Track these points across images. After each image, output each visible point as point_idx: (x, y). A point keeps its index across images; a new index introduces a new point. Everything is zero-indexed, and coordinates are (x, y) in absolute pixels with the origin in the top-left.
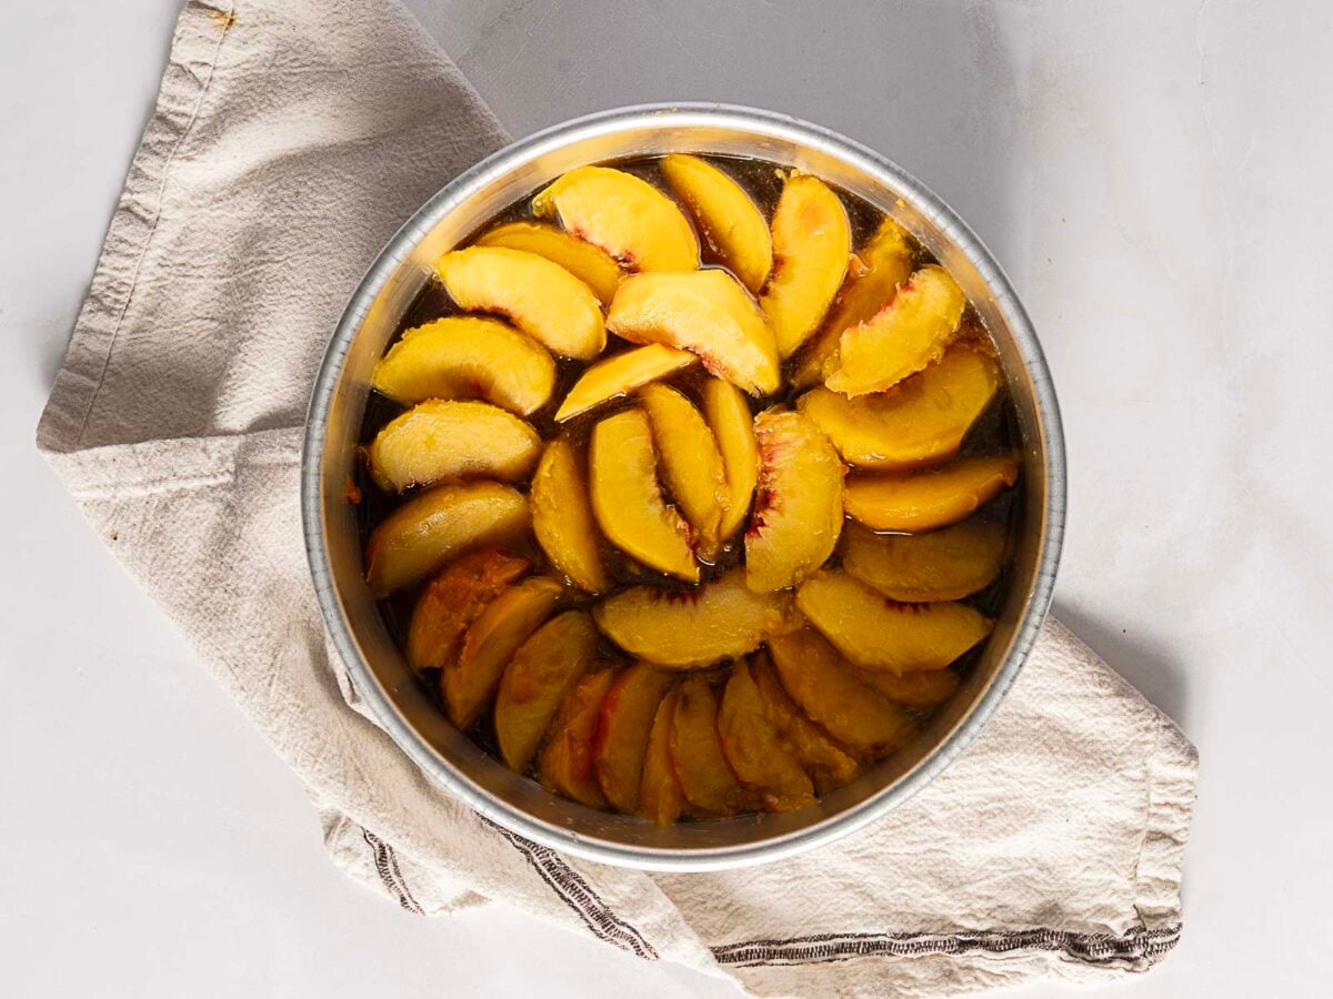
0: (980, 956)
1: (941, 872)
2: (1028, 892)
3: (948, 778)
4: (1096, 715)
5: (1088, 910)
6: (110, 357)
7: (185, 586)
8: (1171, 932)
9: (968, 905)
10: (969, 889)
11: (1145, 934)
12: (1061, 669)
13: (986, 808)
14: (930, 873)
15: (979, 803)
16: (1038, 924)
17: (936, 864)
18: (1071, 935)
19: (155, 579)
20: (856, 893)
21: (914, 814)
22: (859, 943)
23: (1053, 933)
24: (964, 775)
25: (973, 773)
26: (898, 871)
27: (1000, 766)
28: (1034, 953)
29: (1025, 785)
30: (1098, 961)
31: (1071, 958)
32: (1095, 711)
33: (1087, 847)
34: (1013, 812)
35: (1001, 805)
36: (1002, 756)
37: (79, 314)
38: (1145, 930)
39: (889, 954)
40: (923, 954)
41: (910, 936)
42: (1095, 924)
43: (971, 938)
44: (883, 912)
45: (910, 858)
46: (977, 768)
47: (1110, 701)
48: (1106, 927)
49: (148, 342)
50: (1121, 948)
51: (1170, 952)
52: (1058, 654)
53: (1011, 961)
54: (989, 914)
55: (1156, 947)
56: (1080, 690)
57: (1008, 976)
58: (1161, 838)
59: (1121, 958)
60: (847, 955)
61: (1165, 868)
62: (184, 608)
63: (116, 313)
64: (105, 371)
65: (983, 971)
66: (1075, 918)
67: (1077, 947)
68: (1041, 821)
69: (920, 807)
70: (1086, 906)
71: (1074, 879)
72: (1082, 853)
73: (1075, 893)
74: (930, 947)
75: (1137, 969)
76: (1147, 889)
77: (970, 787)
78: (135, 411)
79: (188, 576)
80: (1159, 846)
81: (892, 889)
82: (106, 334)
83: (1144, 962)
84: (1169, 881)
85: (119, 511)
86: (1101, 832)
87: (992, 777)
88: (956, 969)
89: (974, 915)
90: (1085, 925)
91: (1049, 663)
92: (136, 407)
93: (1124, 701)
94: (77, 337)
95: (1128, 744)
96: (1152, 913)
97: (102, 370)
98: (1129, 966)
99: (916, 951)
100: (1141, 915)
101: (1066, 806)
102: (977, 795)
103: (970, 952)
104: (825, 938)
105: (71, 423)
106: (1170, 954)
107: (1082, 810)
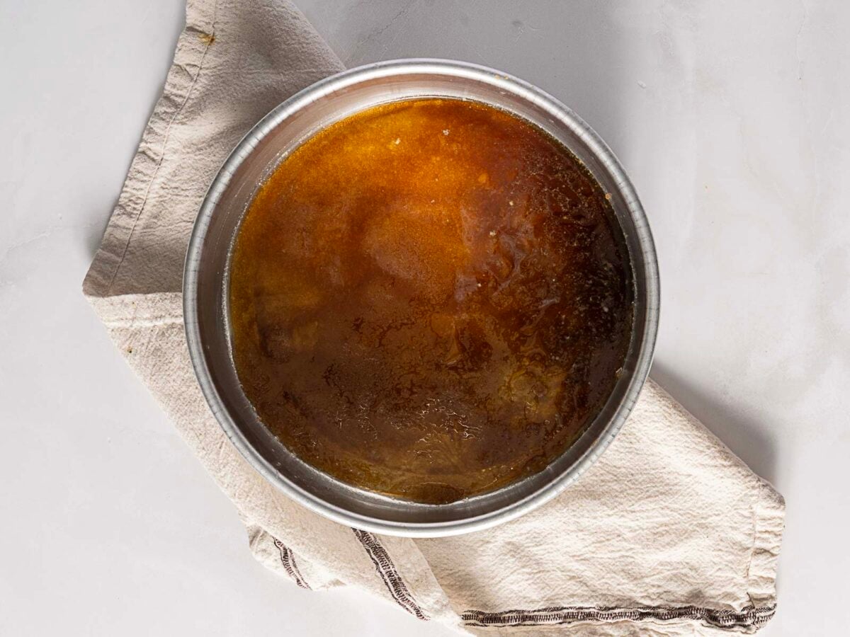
0: (653, 622)
1: (629, 570)
2: (683, 583)
3: (634, 512)
4: (722, 477)
5: (720, 595)
6: (129, 243)
7: (172, 383)
8: (770, 609)
9: (646, 590)
10: (647, 580)
11: (754, 610)
12: (701, 449)
13: (658, 530)
14: (623, 570)
15: (653, 528)
16: (689, 603)
17: (627, 565)
18: (709, 611)
19: (154, 378)
20: (577, 582)
21: (614, 534)
22: (578, 613)
23: (698, 609)
24: (644, 509)
25: (649, 508)
26: (604, 569)
27: (666, 504)
28: (686, 621)
29: (682, 515)
30: (725, 626)
31: (709, 625)
32: (721, 475)
33: (719, 556)
34: (674, 533)
35: (667, 528)
36: (668, 498)
37: (111, 216)
38: (754, 608)
39: (597, 620)
40: (617, 620)
41: (610, 609)
42: (723, 604)
43: (647, 611)
44: (593, 594)
45: (610, 561)
46: (653, 506)
47: (731, 469)
48: (730, 606)
49: (154, 235)
50: (739, 619)
51: (769, 621)
52: (700, 440)
53: (672, 626)
54: (658, 597)
55: (760, 619)
56: (713, 462)
57: (669, 634)
58: (763, 552)
59: (740, 625)
60: (571, 620)
61: (766, 571)
62: (171, 397)
63: (134, 216)
64: (126, 251)
65: (655, 632)
66: (711, 600)
67: (712, 618)
68: (691, 537)
69: (617, 529)
70: (720, 592)
71: (711, 575)
72: (717, 560)
73: (712, 584)
74: (622, 616)
75: (749, 632)
76: (755, 583)
77: (648, 518)
78: (143, 277)
79: (174, 377)
80: (762, 557)
81: (599, 580)
82: (127, 228)
83: (753, 628)
84: (769, 578)
85: (134, 335)
86: (727, 547)
87: (661, 511)
88: (638, 630)
89: (649, 597)
90: (717, 604)
91: (694, 445)
92: (144, 275)
93: (740, 470)
94: (109, 230)
95: (741, 495)
96: (759, 597)
97: (124, 250)
98: (744, 630)
99: (613, 618)
100: (751, 599)
101: (707, 527)
102: (652, 522)
103: (646, 620)
104: (558, 609)
105: (103, 282)
106: (769, 623)
107: (717, 531)
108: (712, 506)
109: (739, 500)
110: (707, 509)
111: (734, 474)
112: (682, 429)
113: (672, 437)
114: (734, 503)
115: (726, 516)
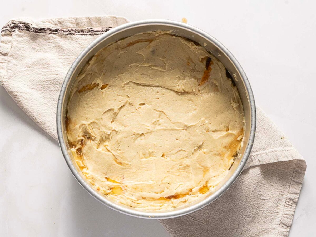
0: (52, 28)
1: (61, 50)
2: (39, 43)
3: (57, 74)
4: (18, 87)
5: (24, 37)
6: (289, 187)
7: (261, 126)
8: (3, 31)
9: (55, 41)
10: (54, 45)
11: (10, 30)
12: (26, 100)
13: (47, 66)
14: (63, 50)
15: (49, 67)
16: (37, 34)
17: (62, 52)
18: (28, 30)
19: (270, 127)
20: (84, 46)
21: (66, 66)
22: (83, 33)
23: (33, 32)
24: (52, 75)
25: (51, 76)
26: (72, 51)
27: (43, 77)
28: (38, 27)
29: (37, 72)
30: (22, 24)
31: (29, 25)
32: (18, 88)
33: (23, 53)
34: (40, 64)
35: (43, 66)
36: (42, 79)
38: (10, 31)
39: (76, 30)
40: (67, 29)
41: (70, 34)
42: (23, 33)
43: (54, 33)
44: (77, 40)
45: (69, 54)
46: (49, 77)
47: (14, 91)
48: (20, 32)
49: (280, 192)
50: (16, 27)
51: (4, 26)
52: (26, 104)
53: (45, 25)
54: (49, 38)
55: (7, 27)
56: (21, 94)
57: (45, 22)
58: (4, 54)
59: (16, 24)
60: (87, 30)
61: (4, 46)
62: (261, 120)
63: (289, 199)
64: (290, 183)
65: (52, 24)
66: (27, 35)
67: (27, 27)
68: (34, 62)
69: (65, 68)
70: (24, 38)
71: (27, 45)
72: (24, 52)
73: (27, 42)
74: (65, 31)
75: (12, 21)
76: (9, 42)
77: (51, 71)
78: (282, 173)
79: (260, 128)
80: (5, 52)
81: (74, 46)
82: (291, 193)
83: (10, 23)
84: (3, 43)
85: (282, 144)
86: (19, 57)
87: (45, 74)
88: (59, 25)
89: (53, 38)
90: (25, 33)
91: (29, 102)
93: (10, 90)
95: (11, 79)
96: (8, 36)
97: (291, 183)
98: (14, 22)
99: (69, 30)
100: (11, 35)
101: (26, 66)
102: (50, 69)
103: (55, 29)
104: (92, 34)
105: (298, 169)
107: (23, 64)
108: (23, 75)
109: (12, 77)
110: (26, 74)
111: (13, 88)
112: (34, 109)
113: (38, 106)
114: (14, 76)
115: (18, 70)
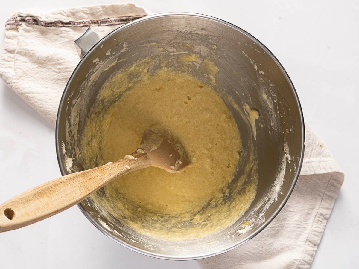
0: (64, 20)
2: (50, 38)
5: (32, 32)
6: (322, 201)
8: (8, 24)
9: (68, 35)
10: (67, 40)
11: (16, 24)
12: (39, 101)
16: (47, 29)
18: (37, 24)
19: (309, 133)
22: (100, 24)
23: (43, 26)
28: (49, 20)
30: (30, 17)
31: (38, 18)
32: (30, 89)
37: (331, 215)
38: (16, 25)
39: (91, 21)
40: (81, 21)
41: (85, 26)
42: (30, 27)
43: (67, 25)
47: (25, 92)
48: (27, 26)
49: (310, 205)
50: (23, 20)
53: (56, 18)
54: (62, 32)
55: (13, 20)
56: (34, 95)
57: (56, 14)
58: (11, 51)
59: (22, 17)
60: (104, 20)
61: (10, 42)
63: (319, 214)
65: (63, 15)
66: (36, 30)
67: (36, 21)
71: (36, 41)
73: (36, 37)
74: (79, 23)
75: (19, 14)
76: (15, 37)
78: (314, 184)
80: (11, 49)
82: (322, 208)
83: (16, 16)
84: (9, 39)
85: (319, 154)
87: (61, 71)
88: (72, 16)
89: (66, 32)
90: (33, 28)
91: (43, 103)
92: (314, 186)
93: (21, 92)
94: (331, 207)
95: (21, 79)
96: (14, 30)
97: (324, 197)
98: (21, 15)
99: (83, 22)
100: (17, 30)
101: (38, 62)
102: (65, 65)
103: (67, 21)
104: (110, 25)
105: (334, 181)
106: (9, 18)
107: (34, 60)
108: (36, 72)
109: (22, 76)
110: (39, 71)
111: (24, 89)
112: (49, 111)
113: (54, 106)
114: (24, 75)
115: (29, 68)
